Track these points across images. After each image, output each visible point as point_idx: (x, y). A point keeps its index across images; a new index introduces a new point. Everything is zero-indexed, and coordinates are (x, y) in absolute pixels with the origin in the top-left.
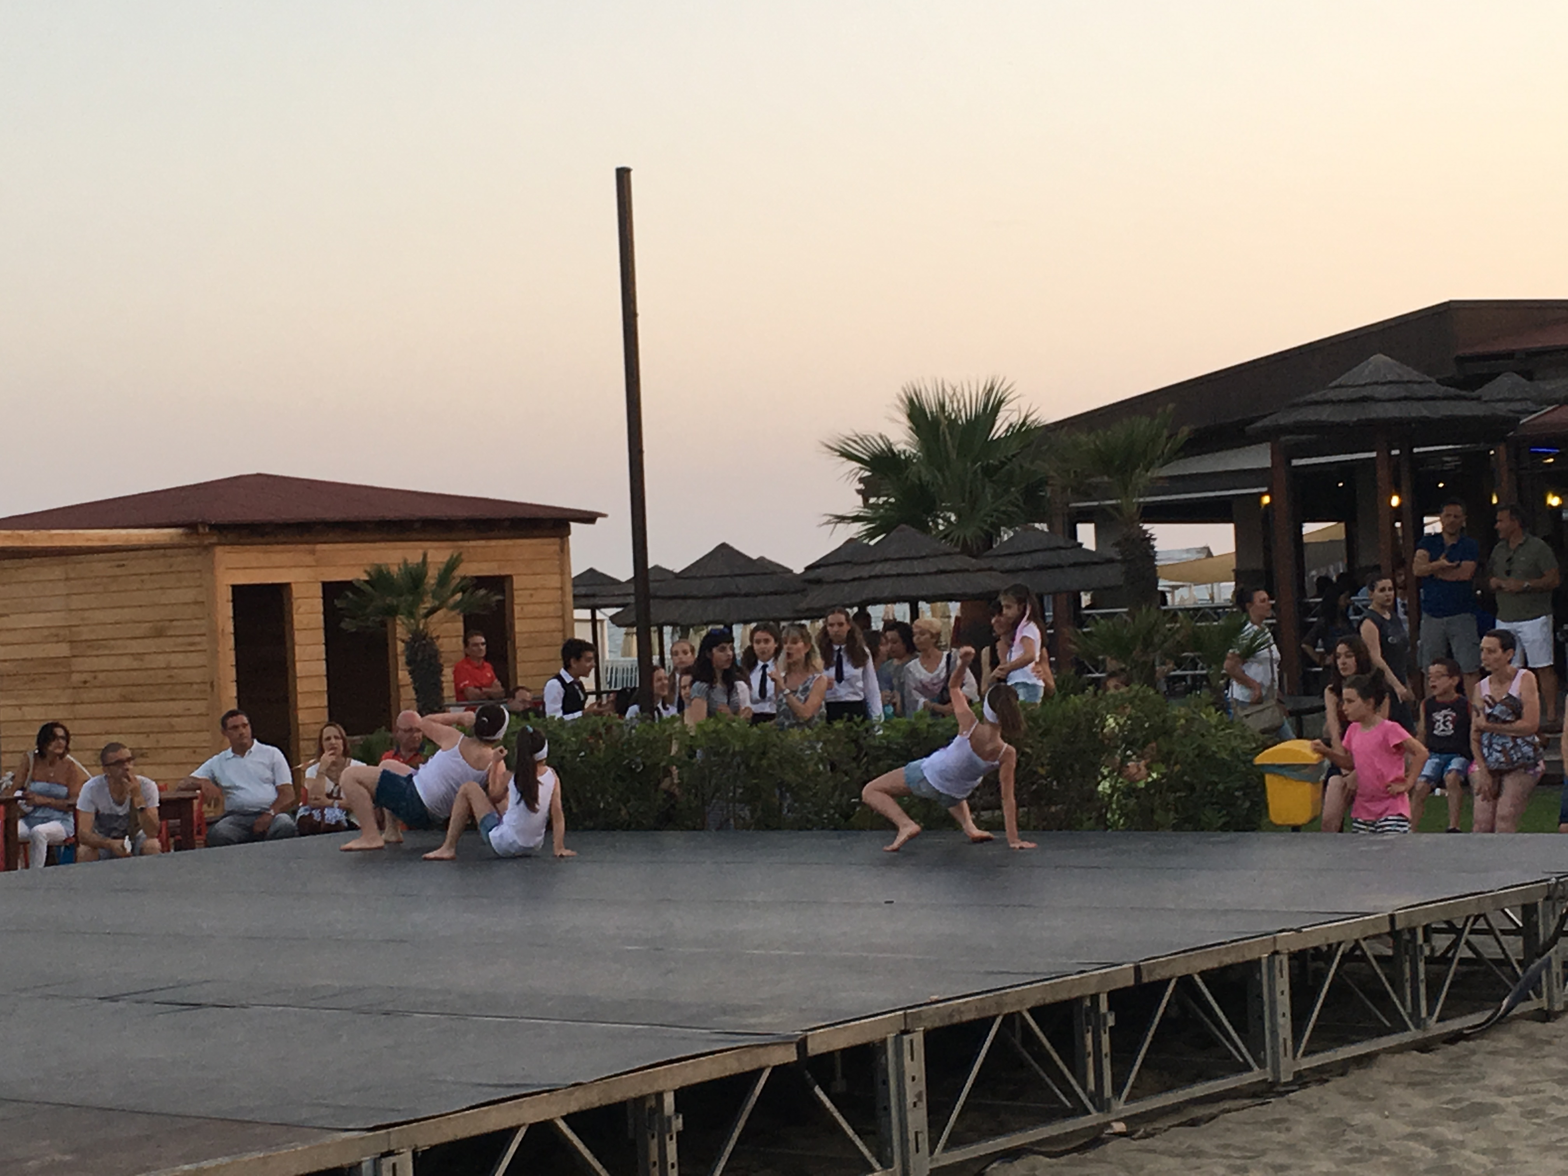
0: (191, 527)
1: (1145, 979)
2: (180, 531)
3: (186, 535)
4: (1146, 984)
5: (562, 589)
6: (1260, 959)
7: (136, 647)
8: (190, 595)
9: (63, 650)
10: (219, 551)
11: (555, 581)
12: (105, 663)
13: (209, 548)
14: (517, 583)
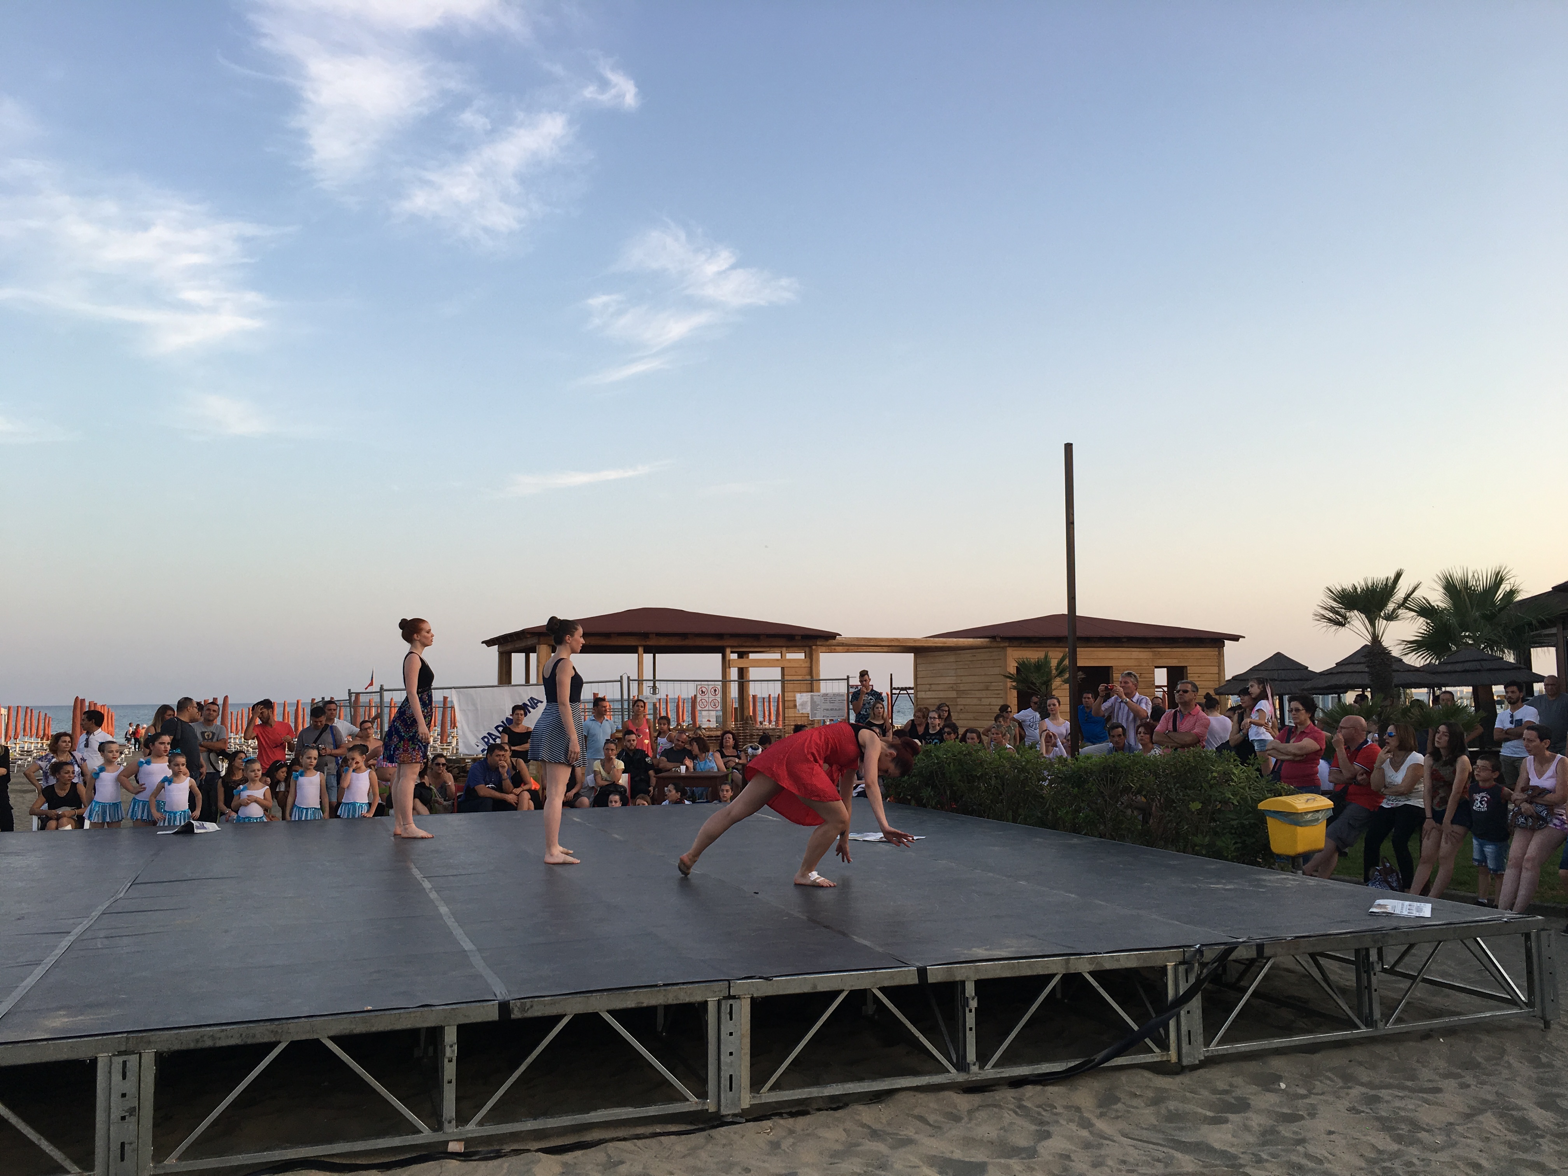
0: (993, 638)
1: (516, 1014)
2: (987, 640)
3: (991, 642)
4: (515, 1021)
5: (1218, 674)
6: (706, 1002)
7: (978, 694)
8: (997, 670)
9: (953, 694)
10: (1010, 651)
11: (1215, 670)
12: (968, 701)
13: (1004, 648)
14: (1190, 670)
